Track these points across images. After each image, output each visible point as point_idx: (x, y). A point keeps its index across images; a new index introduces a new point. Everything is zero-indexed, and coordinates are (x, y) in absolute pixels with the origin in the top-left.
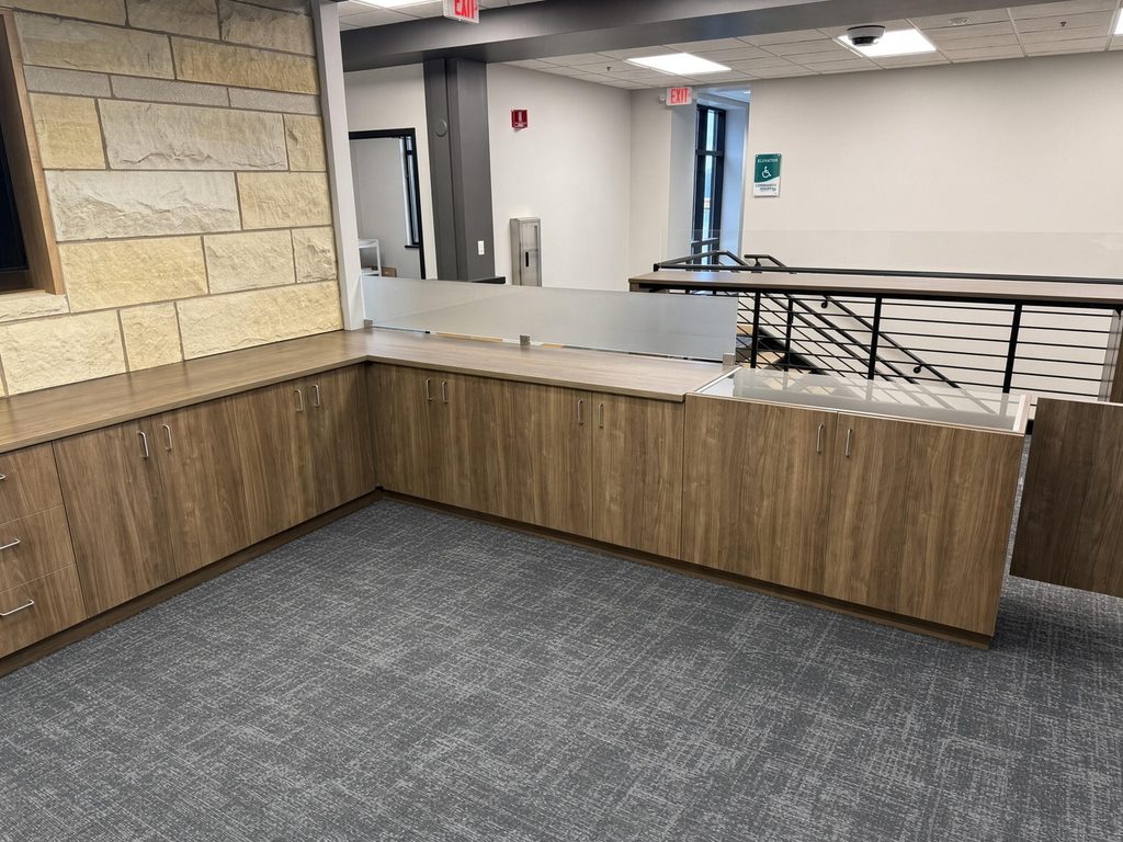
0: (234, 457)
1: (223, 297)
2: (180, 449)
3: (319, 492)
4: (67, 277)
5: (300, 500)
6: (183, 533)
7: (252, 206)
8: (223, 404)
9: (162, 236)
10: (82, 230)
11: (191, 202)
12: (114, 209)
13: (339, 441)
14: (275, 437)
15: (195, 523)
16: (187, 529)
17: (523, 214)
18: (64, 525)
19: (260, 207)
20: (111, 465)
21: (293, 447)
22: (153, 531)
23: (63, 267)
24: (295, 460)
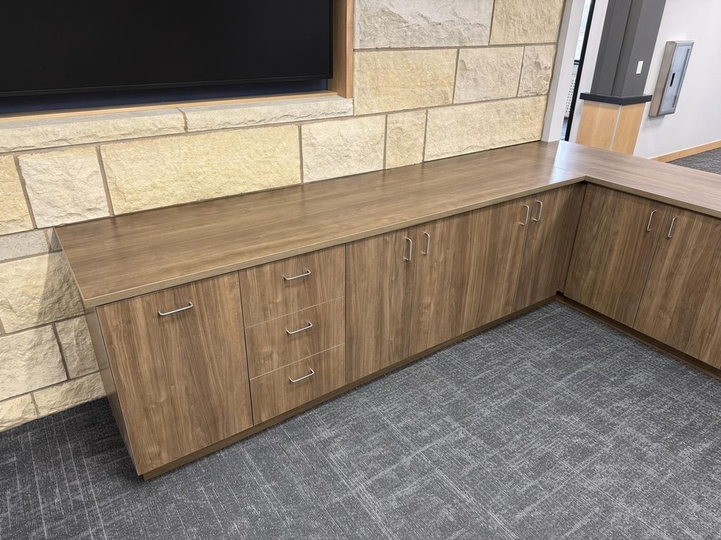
0: (467, 261)
1: (462, 107)
2: (432, 255)
3: (518, 294)
4: (357, 83)
5: (503, 301)
6: (419, 323)
7: (500, 22)
8: (470, 216)
9: (431, 48)
10: (374, 40)
11: (458, 17)
12: (400, 20)
13: (542, 252)
14: (499, 247)
15: (428, 316)
16: (422, 319)
17: (679, 38)
18: (343, 312)
19: (507, 24)
20: (382, 265)
21: (510, 256)
22: (400, 320)
23: (356, 73)
24: (508, 267)
